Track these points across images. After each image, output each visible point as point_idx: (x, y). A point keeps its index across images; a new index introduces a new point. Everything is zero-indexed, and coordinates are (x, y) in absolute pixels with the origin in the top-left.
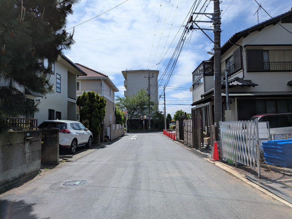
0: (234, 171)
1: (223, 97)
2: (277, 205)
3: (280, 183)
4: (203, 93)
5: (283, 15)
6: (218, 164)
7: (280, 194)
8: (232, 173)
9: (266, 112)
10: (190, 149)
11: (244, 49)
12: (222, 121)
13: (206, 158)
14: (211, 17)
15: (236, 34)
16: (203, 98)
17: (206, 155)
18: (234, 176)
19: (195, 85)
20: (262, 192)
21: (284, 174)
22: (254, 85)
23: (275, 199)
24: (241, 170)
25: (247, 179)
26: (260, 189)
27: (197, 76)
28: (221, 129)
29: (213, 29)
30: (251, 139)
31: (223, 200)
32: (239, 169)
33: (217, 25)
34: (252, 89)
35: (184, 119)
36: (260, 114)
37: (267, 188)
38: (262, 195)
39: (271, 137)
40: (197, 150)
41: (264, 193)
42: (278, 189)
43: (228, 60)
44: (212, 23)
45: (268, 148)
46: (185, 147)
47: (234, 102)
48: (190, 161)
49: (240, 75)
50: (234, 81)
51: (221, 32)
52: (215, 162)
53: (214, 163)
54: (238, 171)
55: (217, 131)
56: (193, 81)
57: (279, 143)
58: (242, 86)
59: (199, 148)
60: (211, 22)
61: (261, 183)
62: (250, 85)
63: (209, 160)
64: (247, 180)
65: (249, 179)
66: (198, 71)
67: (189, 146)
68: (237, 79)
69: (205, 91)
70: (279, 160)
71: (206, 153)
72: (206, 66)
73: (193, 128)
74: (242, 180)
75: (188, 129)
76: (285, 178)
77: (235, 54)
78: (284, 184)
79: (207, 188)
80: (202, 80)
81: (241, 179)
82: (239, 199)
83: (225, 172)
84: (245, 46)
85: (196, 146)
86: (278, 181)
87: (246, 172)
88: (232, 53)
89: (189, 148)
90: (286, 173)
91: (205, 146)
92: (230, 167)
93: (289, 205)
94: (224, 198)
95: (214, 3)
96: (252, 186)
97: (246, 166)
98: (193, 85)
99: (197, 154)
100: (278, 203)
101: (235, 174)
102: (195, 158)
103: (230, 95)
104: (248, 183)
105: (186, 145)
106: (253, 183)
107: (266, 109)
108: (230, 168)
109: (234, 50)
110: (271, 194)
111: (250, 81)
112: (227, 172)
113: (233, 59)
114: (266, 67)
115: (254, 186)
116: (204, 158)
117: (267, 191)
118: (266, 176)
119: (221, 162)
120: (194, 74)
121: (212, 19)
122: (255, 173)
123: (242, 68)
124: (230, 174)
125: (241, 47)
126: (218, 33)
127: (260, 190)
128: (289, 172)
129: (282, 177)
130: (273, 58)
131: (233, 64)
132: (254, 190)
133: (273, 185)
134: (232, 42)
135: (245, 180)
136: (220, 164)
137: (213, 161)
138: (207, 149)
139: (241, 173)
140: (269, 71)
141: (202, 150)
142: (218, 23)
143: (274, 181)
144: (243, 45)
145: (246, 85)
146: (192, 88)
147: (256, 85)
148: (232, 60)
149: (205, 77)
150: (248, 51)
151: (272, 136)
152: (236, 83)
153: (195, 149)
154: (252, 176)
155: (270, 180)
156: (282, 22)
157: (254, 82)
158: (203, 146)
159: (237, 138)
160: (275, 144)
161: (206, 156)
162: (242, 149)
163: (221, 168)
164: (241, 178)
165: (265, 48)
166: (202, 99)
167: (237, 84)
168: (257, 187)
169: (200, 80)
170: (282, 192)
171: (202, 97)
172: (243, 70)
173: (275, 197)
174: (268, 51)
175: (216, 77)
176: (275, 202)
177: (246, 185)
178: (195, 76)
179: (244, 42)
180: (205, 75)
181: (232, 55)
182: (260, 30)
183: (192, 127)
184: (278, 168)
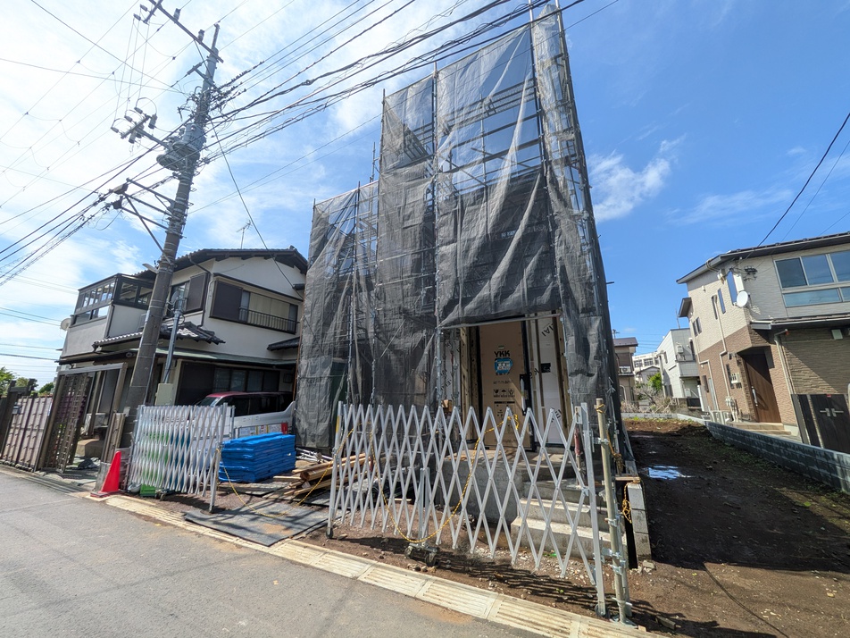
0: (157, 510)
1: (159, 356)
2: (245, 557)
3: (247, 513)
4: (101, 339)
5: (278, 251)
6: (116, 501)
7: (249, 534)
8: (153, 515)
9: (229, 390)
10: (23, 476)
11: (212, 279)
12: (147, 405)
13: (79, 493)
14: (168, 204)
15: (204, 250)
16: (99, 349)
17: (80, 485)
18: (156, 521)
19: (79, 319)
20: (217, 539)
21: (252, 495)
22: (218, 342)
23: (239, 547)
24: (173, 505)
25: (187, 520)
26: (213, 535)
27: (92, 300)
28: (140, 421)
29: (167, 226)
30: (201, 438)
31: (133, 589)
32: (167, 503)
33: (177, 224)
34: (213, 347)
35: (21, 395)
36: (221, 392)
37: (226, 529)
38: (219, 546)
39: (234, 432)
40: (51, 476)
41: (221, 541)
42: (244, 526)
43: (176, 288)
44: (167, 216)
45: (230, 452)
46: (5, 472)
47: (176, 366)
48: (24, 510)
49: (195, 319)
50: (183, 329)
51: (181, 237)
52: (108, 498)
53: (104, 501)
54: (166, 509)
55: (129, 425)
56: (77, 307)
57: (249, 443)
58: (197, 340)
59: (58, 470)
60: (165, 213)
61: (216, 523)
62: (213, 339)
63: (88, 497)
64: (185, 523)
65: (191, 519)
66: (100, 290)
67: (20, 468)
68: (189, 326)
69: (108, 336)
70: (244, 471)
71: (80, 478)
72: (124, 284)
73: (52, 420)
74: (175, 527)
75: (31, 422)
76: (254, 502)
77: (193, 282)
78: (253, 514)
79: (86, 571)
80: (104, 311)
81: (172, 525)
82: (172, 571)
83: (134, 518)
84: (216, 275)
85: (50, 466)
86: (242, 510)
87: (184, 506)
88: (188, 278)
89: (20, 473)
90: (254, 493)
91: (77, 461)
92: (146, 502)
93: (263, 550)
94: (137, 581)
95: (180, 185)
96: (197, 533)
97: (180, 492)
98: (75, 318)
99: (50, 485)
100: (247, 552)
101: (158, 517)
102: (45, 497)
103: (175, 353)
104: (189, 528)
105: (7, 464)
106: (198, 526)
107: (230, 386)
108: (147, 504)
109: (195, 274)
110: (234, 540)
111: (212, 333)
112: (139, 516)
113: (188, 288)
114: (242, 317)
115: (201, 532)
116: (72, 494)
117: (226, 535)
118: (222, 507)
119: (123, 494)
120: (84, 293)
121: (168, 208)
122: (201, 505)
123: (202, 308)
124: (148, 518)
125: (208, 274)
126: (174, 237)
127: (214, 538)
128: (259, 489)
129: (248, 502)
130: (255, 305)
131: (187, 296)
132: (201, 541)
133: (236, 520)
134: (193, 260)
135: (182, 524)
136: (121, 500)
137: (101, 497)
138: (85, 469)
139: (172, 511)
140: (245, 323)
141: (66, 474)
142: (179, 221)
143: (237, 512)
144: (212, 272)
145: (204, 340)
146: (70, 322)
147: (222, 342)
148: (185, 289)
149: (116, 306)
150: (219, 285)
151: (237, 430)
152: (185, 332)
153: (42, 473)
154: (197, 512)
155: (230, 512)
156: (276, 260)
157: (218, 335)
158: (71, 463)
159: (175, 440)
160: (243, 444)
161: (79, 488)
162: (177, 460)
163: (124, 510)
164: (174, 523)
165: (246, 288)
166: (94, 352)
167: (189, 336)
168: (207, 532)
169: (97, 310)
170: (252, 529)
171: (95, 346)
172: (204, 312)
173: (240, 543)
174: (250, 293)
175: (151, 316)
176: (242, 552)
177: (184, 534)
178: (87, 299)
179: (216, 268)
180: (116, 301)
181: (188, 281)
182: (243, 259)
183: (49, 418)
184: (242, 486)
